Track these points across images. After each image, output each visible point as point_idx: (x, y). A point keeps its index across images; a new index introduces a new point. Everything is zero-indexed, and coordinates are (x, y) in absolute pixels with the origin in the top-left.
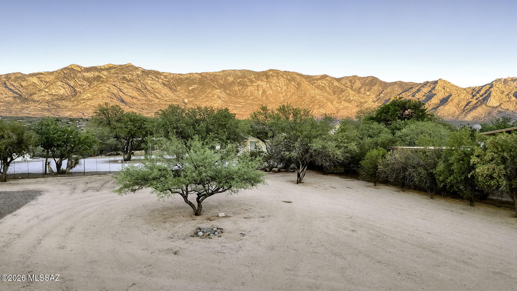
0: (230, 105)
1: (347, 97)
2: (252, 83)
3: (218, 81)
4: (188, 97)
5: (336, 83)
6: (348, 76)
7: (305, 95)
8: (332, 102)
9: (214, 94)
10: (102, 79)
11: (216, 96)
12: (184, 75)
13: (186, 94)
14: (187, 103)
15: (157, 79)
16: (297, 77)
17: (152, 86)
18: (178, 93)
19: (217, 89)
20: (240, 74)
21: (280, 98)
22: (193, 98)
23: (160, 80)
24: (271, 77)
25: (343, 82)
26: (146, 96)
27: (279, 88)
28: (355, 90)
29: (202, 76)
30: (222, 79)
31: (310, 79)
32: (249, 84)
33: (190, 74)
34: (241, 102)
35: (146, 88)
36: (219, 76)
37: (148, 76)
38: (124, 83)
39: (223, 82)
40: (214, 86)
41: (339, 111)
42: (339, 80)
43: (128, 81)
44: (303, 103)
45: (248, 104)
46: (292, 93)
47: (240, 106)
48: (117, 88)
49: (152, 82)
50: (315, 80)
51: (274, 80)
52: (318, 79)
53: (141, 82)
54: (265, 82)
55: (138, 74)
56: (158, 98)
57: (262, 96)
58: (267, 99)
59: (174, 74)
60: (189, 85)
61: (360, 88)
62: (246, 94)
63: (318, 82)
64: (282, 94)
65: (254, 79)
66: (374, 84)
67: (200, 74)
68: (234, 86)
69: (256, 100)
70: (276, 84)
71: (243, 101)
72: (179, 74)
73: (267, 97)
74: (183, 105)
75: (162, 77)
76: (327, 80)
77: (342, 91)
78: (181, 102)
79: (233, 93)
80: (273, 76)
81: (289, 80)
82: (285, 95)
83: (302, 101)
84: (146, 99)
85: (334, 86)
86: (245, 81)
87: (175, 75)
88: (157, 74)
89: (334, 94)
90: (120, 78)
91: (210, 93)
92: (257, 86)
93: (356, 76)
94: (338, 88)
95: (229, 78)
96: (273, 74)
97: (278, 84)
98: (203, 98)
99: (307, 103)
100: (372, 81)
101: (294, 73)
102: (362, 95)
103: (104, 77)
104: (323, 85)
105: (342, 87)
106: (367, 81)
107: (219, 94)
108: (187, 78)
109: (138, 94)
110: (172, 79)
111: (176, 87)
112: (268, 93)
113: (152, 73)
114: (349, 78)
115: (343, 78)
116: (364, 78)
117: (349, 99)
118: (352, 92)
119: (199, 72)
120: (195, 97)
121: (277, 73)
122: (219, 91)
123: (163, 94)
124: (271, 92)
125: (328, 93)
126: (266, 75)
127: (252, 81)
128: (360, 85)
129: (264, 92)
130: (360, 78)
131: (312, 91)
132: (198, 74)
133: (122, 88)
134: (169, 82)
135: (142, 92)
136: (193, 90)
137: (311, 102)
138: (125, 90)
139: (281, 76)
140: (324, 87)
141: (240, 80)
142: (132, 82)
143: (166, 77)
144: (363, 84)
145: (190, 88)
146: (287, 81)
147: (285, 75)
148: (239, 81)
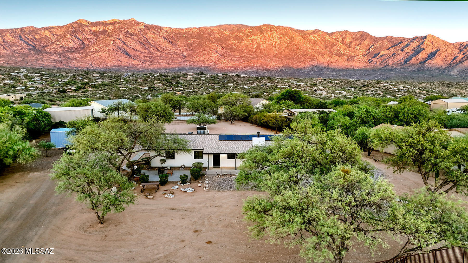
0: (226, 58)
1: (338, 51)
2: (247, 37)
3: (215, 36)
4: (187, 50)
5: (328, 38)
6: (339, 31)
7: (298, 49)
8: (323, 55)
9: (211, 48)
10: (108, 33)
11: (213, 50)
12: (182, 29)
13: (185, 47)
14: (186, 56)
15: (158, 34)
16: (290, 31)
17: (153, 39)
18: (177, 46)
19: (213, 43)
20: (235, 28)
21: (273, 51)
22: (191, 51)
23: (161, 34)
24: (265, 32)
25: (335, 36)
26: (148, 49)
27: (272, 42)
28: (345, 45)
29: (199, 30)
30: (218, 34)
31: (301, 33)
32: (244, 38)
33: (189, 28)
34: (237, 56)
35: (148, 42)
36: (215, 30)
37: (149, 30)
38: (128, 37)
39: (219, 37)
40: (211, 40)
41: (329, 64)
42: (330, 35)
43: (131, 35)
44: (296, 56)
45: (243, 57)
46: (285, 47)
47: (236, 59)
48: (122, 42)
49: (154, 36)
50: (307, 34)
51: (268, 35)
52: (311, 34)
53: (144, 36)
54: (259, 37)
55: (140, 29)
56: (159, 51)
57: (256, 49)
58: (261, 52)
59: (173, 29)
60: (188, 39)
61: (351, 43)
62: (241, 48)
63: (311, 36)
64: (275, 48)
65: (249, 34)
66: (364, 38)
67: (198, 29)
68: (230, 40)
69: (250, 53)
70: (270, 38)
71: (238, 54)
72: (178, 29)
73: (261, 50)
74: (182, 58)
75: (163, 31)
76: (319, 35)
77: (334, 45)
78: (181, 55)
79: (229, 46)
80: (267, 31)
81: (282, 34)
82: (279, 48)
83: (294, 55)
84: (148, 52)
85: (326, 40)
86: (241, 35)
87: (175, 29)
88: (158, 28)
89: (326, 47)
90: (124, 32)
91: (207, 47)
92: (252, 41)
93: (347, 31)
94: (330, 42)
95: (225, 33)
96: (267, 29)
97: (271, 39)
98: (201, 51)
99: (299, 56)
100: (362, 36)
101: (287, 27)
102: (352, 49)
103: (109, 31)
104: (316, 39)
105: (334, 41)
106: (358, 36)
107: (216, 48)
108: (185, 33)
109: (141, 47)
110: (172, 33)
111: (175, 40)
112: (262, 47)
113: (153, 28)
114: (341, 33)
115: (335, 33)
116: (355, 33)
117: (340, 53)
118: (343, 46)
119: (197, 27)
120: (194, 51)
121: (271, 28)
122: (215, 44)
123: (164, 48)
124: (265, 46)
125: (320, 47)
126: (260, 30)
127: (247, 36)
128: (350, 40)
129: (258, 46)
130: (351, 33)
131: (305, 45)
132: (196, 28)
133: (126, 41)
134: (169, 36)
135: (145, 45)
136: (191, 44)
137: (303, 56)
138: (129, 44)
139: (274, 30)
140: (316, 41)
141: (235, 34)
142: (135, 36)
143: (166, 31)
144: (353, 39)
145: (189, 42)
146: (281, 35)
147: (278, 30)
148: (234, 35)
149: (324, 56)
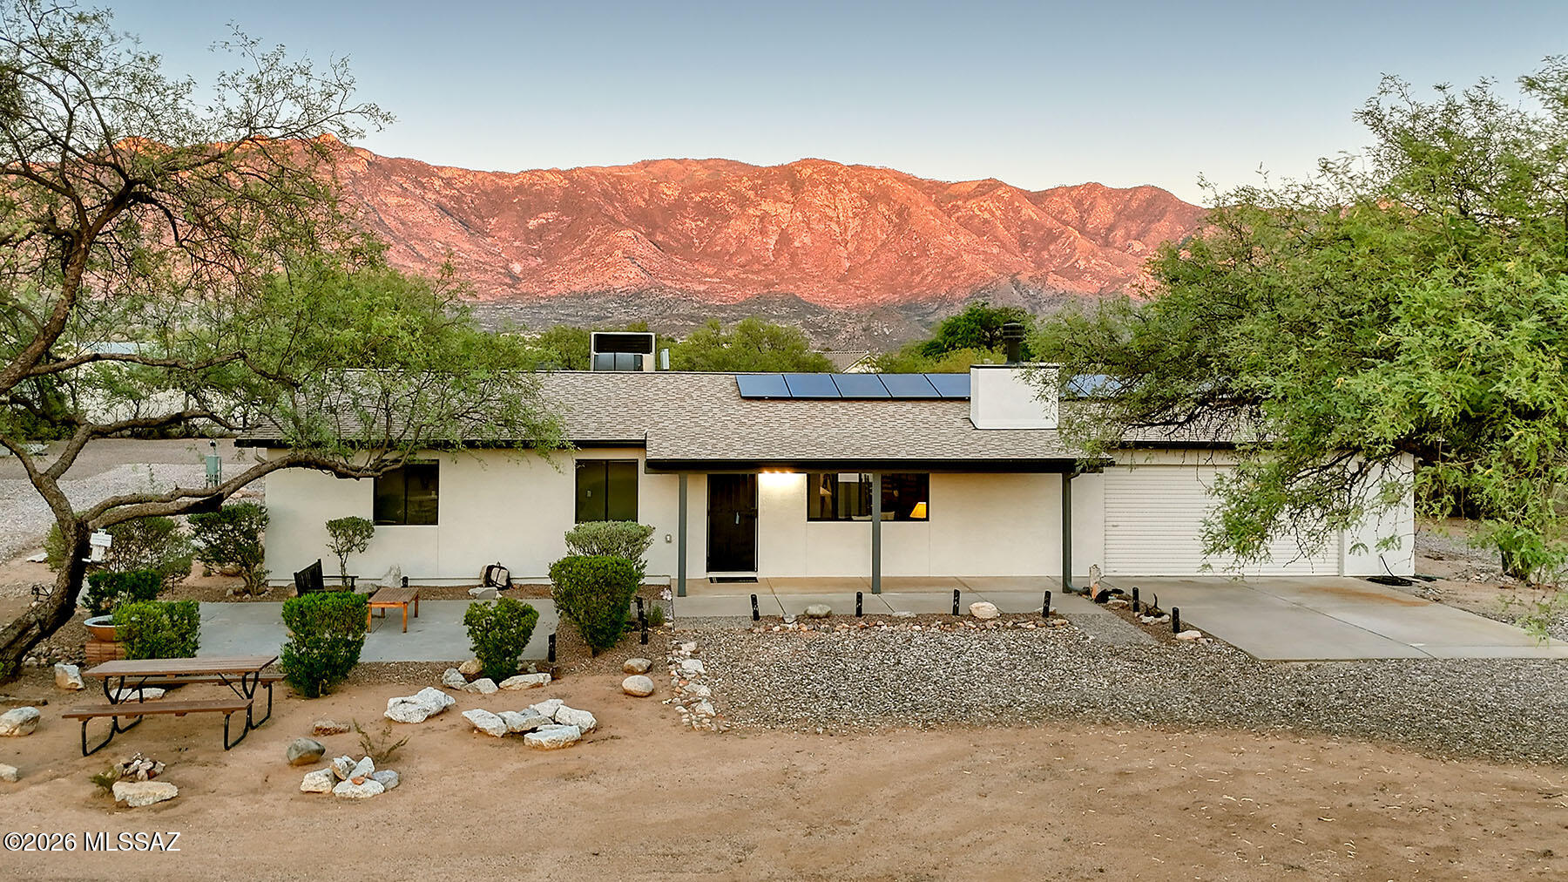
0: (669, 283)
1: (1066, 260)
2: (742, 206)
3: (626, 200)
4: (522, 255)
5: (1029, 211)
6: (1070, 184)
7: (924, 252)
8: (1015, 275)
9: (614, 246)
11: (619, 253)
12: (509, 176)
13: (517, 244)
14: (521, 276)
15: (418, 192)
16: (898, 185)
17: (400, 214)
18: (489, 240)
19: (623, 226)
20: (702, 175)
21: (838, 261)
22: (539, 260)
23: (430, 196)
24: (807, 186)
25: (1054, 205)
27: (834, 226)
28: (1092, 236)
29: (571, 180)
30: (641, 194)
31: (934, 189)
32: (732, 209)
33: (532, 172)
34: (706, 276)
35: (381, 223)
36: (629, 180)
37: (387, 178)
39: (643, 204)
40: (612, 218)
41: (1037, 307)
42: (1038, 198)
44: (918, 279)
45: (729, 281)
46: (879, 243)
47: (702, 288)
49: (403, 201)
50: (957, 197)
51: (819, 198)
52: (968, 197)
53: (366, 200)
54: (787, 205)
55: (354, 173)
56: (420, 258)
57: (777, 253)
58: (793, 265)
59: (475, 173)
60: (529, 211)
61: (1111, 229)
62: (723, 245)
63: (969, 204)
64: (845, 247)
65: (751, 194)
66: (1157, 213)
67: (568, 174)
68: (682, 215)
69: (756, 267)
70: (827, 210)
71: (711, 271)
72: (495, 174)
73: (793, 256)
74: (506, 284)
75: (437, 183)
76: (999, 199)
77: (1051, 237)
78: (501, 273)
79: (678, 241)
80: (815, 184)
81: (869, 198)
82: (857, 249)
83: (912, 274)
85: (1023, 218)
86: (721, 200)
87: (480, 176)
88: (418, 172)
89: (1024, 246)
91: (599, 241)
92: (762, 220)
93: (1096, 186)
94: (1037, 226)
95: (665, 190)
96: (815, 176)
97: (831, 213)
98: (575, 260)
99: (930, 279)
100: (1150, 203)
101: (886, 171)
102: (1117, 252)
104: (987, 215)
105: (1050, 222)
106: (1134, 205)
107: (630, 246)
108: (519, 189)
110: (471, 189)
111: (482, 218)
112: (797, 244)
113: (402, 170)
114: (1074, 193)
115: (1053, 191)
116: (1125, 191)
117: (1072, 265)
118: (1083, 243)
119: (563, 168)
120: (550, 257)
121: (828, 173)
122: (629, 233)
123: (439, 245)
124: (807, 240)
125: (1003, 246)
126: (792, 179)
127: (742, 201)
128: (1110, 218)
129: (785, 239)
130: (1110, 194)
131: (949, 238)
132: (559, 172)
134: (458, 200)
136: (541, 231)
137: (944, 278)
139: (841, 181)
140: (989, 222)
141: (702, 195)
143: (448, 183)
144: (1119, 214)
145: (532, 224)
146: (864, 201)
147: (856, 180)
148: (698, 199)
149: (1018, 277)
